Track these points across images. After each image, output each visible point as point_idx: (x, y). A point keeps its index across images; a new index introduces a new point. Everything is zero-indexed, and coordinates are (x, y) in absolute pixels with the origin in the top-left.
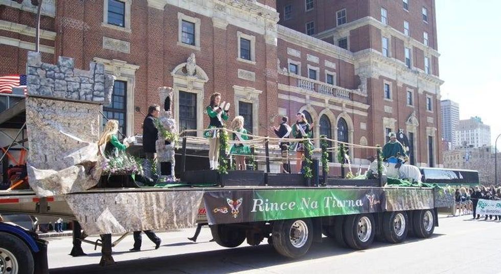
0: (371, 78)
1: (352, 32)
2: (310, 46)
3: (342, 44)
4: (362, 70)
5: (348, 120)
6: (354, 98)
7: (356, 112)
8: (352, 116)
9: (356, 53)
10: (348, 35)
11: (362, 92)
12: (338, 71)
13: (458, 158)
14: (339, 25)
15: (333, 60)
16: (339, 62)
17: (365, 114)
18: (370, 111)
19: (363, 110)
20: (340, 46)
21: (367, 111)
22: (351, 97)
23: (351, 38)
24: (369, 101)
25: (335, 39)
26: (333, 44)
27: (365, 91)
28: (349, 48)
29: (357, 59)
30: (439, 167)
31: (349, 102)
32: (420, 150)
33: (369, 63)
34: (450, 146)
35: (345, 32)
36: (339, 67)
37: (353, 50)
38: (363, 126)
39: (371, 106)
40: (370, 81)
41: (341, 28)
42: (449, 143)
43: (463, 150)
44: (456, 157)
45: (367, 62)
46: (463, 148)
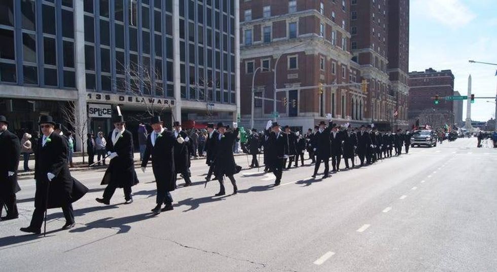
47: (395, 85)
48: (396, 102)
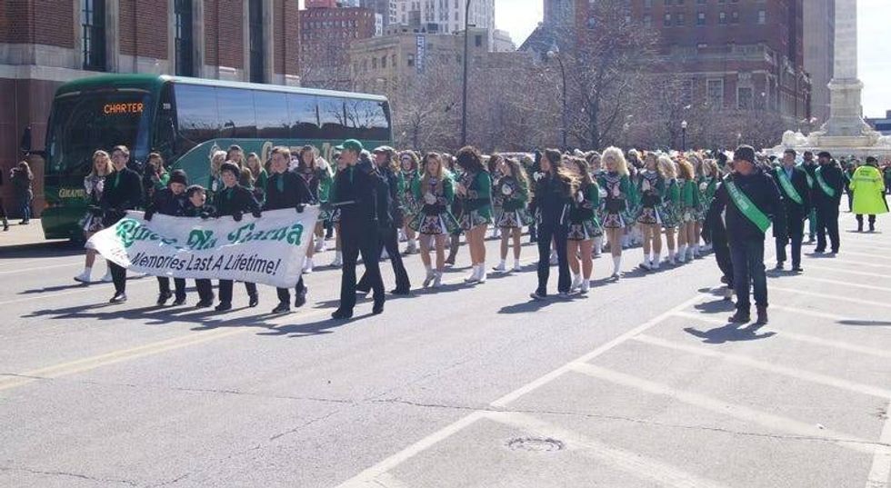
13: (394, 65)
30: (284, 83)
32: (216, 19)
34: (379, 26)
42: (378, 17)
43: (407, 40)
44: (389, 61)
46: (411, 31)
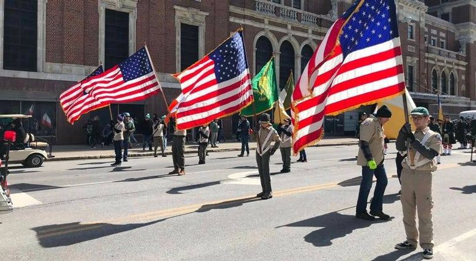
0: (469, 43)
1: (454, 9)
2: (433, 23)
3: (445, 17)
4: (462, 37)
5: (456, 73)
6: (460, 59)
7: (460, 68)
8: (458, 70)
9: (457, 25)
10: (451, 11)
11: (463, 54)
12: (446, 38)
14: (442, 3)
15: (444, 31)
16: (447, 32)
17: (464, 69)
18: (468, 67)
19: (463, 66)
20: (442, 19)
21: (466, 66)
22: (458, 57)
23: (453, 13)
24: (467, 59)
25: (439, 14)
26: (437, 17)
27: (465, 53)
28: (450, 20)
29: (458, 29)
31: (457, 61)
33: (468, 33)
35: (448, 9)
36: (447, 35)
37: (455, 22)
38: (463, 77)
39: (469, 63)
40: (468, 45)
41: (445, 6)
45: (467, 32)
47: (462, 30)
48: (465, 64)
